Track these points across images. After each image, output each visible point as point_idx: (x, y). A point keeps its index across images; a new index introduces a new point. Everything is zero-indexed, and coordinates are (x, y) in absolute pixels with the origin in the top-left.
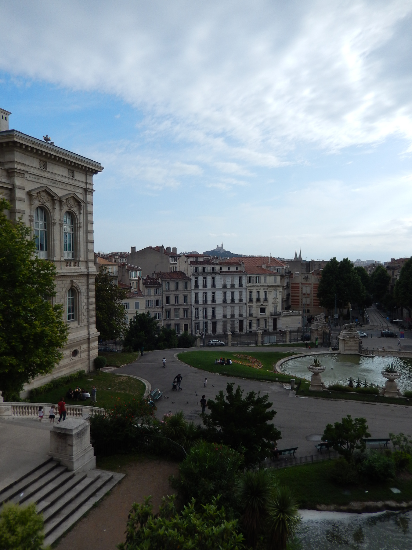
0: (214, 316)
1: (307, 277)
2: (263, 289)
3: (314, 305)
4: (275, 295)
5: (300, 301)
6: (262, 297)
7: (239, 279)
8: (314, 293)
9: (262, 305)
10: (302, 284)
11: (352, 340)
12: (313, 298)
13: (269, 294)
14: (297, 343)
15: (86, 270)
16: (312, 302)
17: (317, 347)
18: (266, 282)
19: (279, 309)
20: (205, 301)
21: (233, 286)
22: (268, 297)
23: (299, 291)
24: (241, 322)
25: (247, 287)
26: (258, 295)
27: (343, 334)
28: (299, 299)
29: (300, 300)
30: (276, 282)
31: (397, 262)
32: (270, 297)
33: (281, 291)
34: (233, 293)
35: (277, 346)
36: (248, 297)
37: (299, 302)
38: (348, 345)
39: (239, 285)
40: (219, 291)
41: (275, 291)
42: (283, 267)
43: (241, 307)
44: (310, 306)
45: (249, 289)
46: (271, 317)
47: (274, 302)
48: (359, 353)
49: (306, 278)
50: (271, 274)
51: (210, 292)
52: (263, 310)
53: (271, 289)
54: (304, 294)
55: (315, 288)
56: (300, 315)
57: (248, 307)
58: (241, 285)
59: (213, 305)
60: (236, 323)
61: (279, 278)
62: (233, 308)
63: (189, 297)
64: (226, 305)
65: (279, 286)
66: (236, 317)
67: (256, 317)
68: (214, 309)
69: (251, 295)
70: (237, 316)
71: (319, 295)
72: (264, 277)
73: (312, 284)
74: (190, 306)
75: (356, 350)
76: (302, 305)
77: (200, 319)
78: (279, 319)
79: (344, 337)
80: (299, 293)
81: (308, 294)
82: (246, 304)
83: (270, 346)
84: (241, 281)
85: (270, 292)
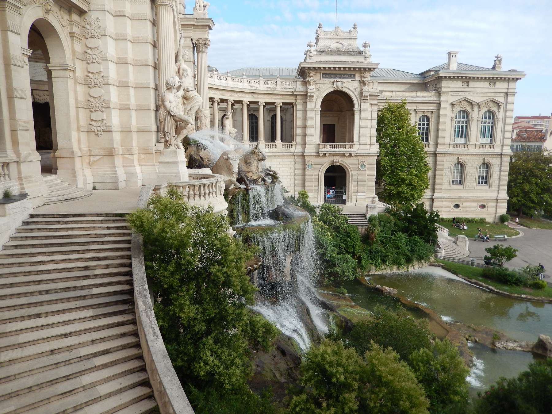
15: (500, 151)
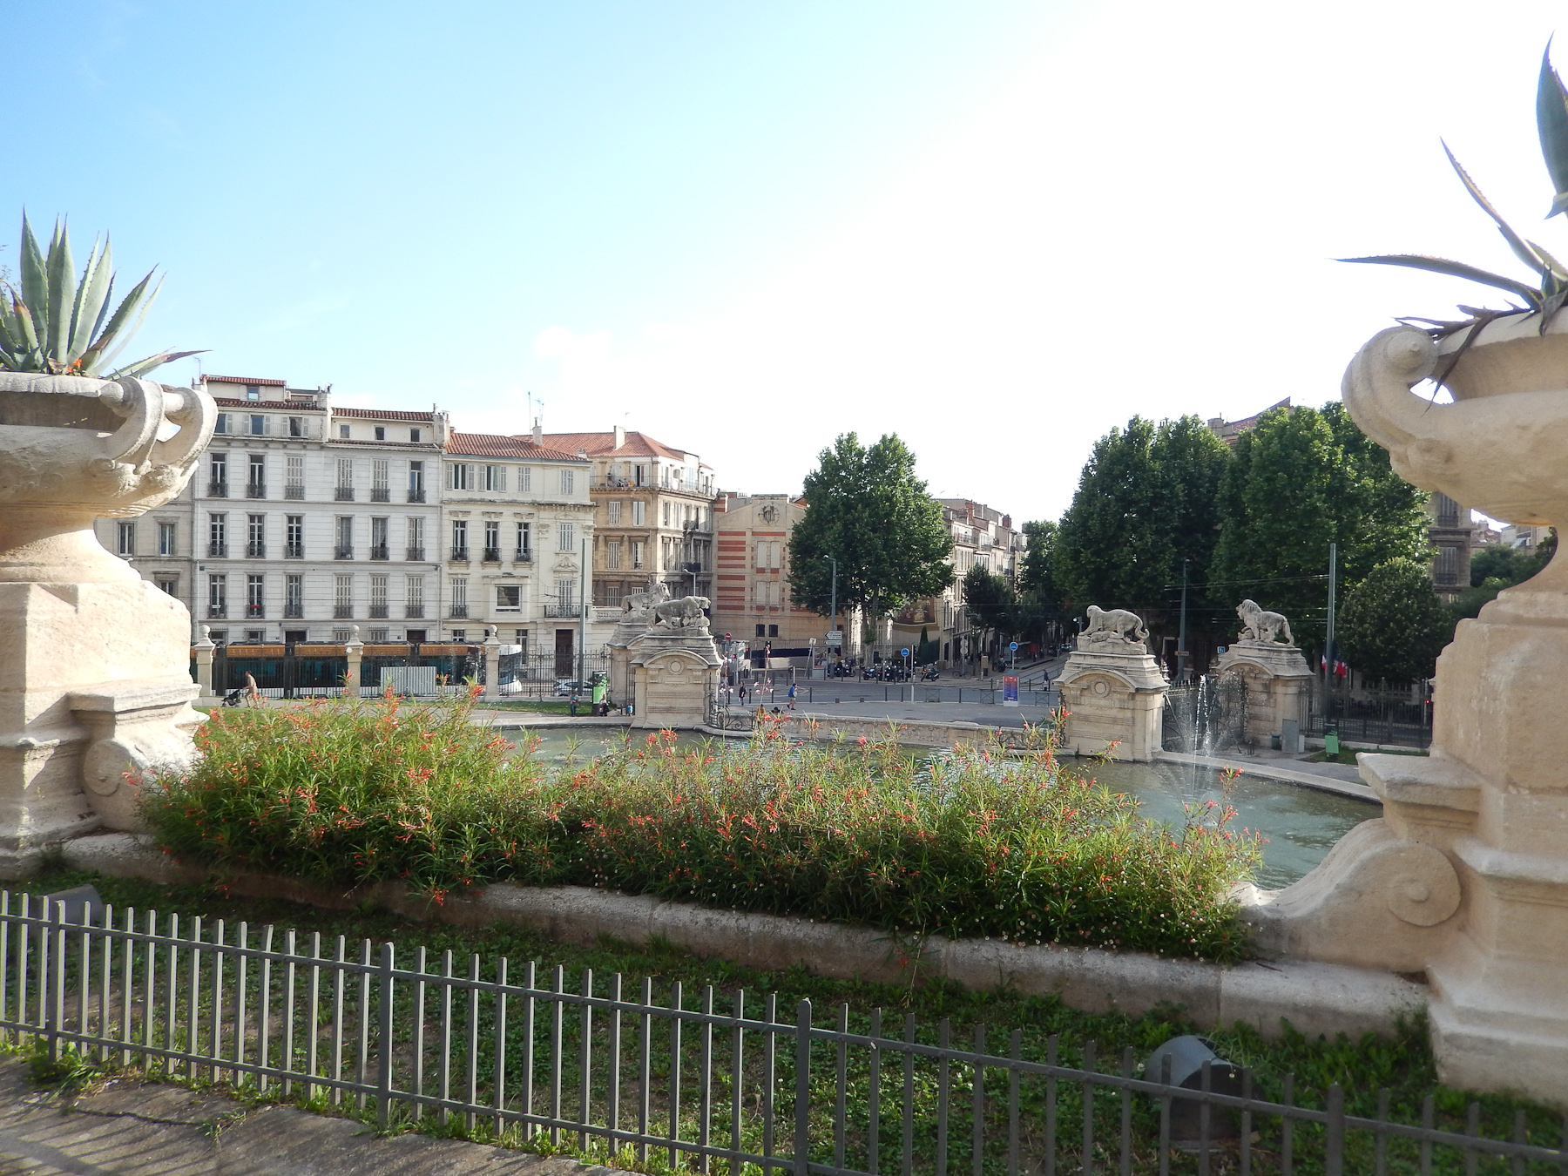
0: (294, 609)
2: (515, 514)
4: (565, 540)
5: (747, 594)
6: (508, 544)
7: (408, 469)
9: (509, 575)
10: (754, 534)
13: (541, 536)
14: (537, 699)
16: (787, 599)
18: (528, 489)
19: (582, 594)
20: (256, 548)
21: (380, 495)
22: (532, 544)
23: (743, 558)
24: (416, 638)
25: (442, 502)
26: (493, 536)
28: (743, 589)
29: (748, 590)
30: (571, 492)
32: (544, 547)
33: (589, 528)
34: (380, 523)
36: (449, 542)
38: (660, 688)
39: (410, 492)
40: (320, 513)
41: (563, 526)
43: (415, 581)
44: (779, 613)
45: (451, 513)
46: (545, 623)
47: (559, 568)
48: (705, 722)
49: (768, 514)
50: (549, 459)
51: (280, 512)
52: (511, 596)
53: (546, 516)
54: (761, 571)
57: (446, 581)
58: (416, 496)
59: (291, 566)
61: (582, 478)
62: (380, 581)
63: (182, 529)
64: (348, 569)
65: (580, 507)
66: (392, 616)
67: (479, 621)
68: (295, 580)
69: (459, 536)
70: (396, 611)
72: (519, 470)
73: (789, 534)
74: (187, 564)
75: (696, 710)
76: (752, 608)
77: (231, 617)
78: (580, 632)
79: (644, 656)
80: (743, 566)
81: (775, 571)
82: (437, 567)
84: (417, 480)
85: (544, 526)
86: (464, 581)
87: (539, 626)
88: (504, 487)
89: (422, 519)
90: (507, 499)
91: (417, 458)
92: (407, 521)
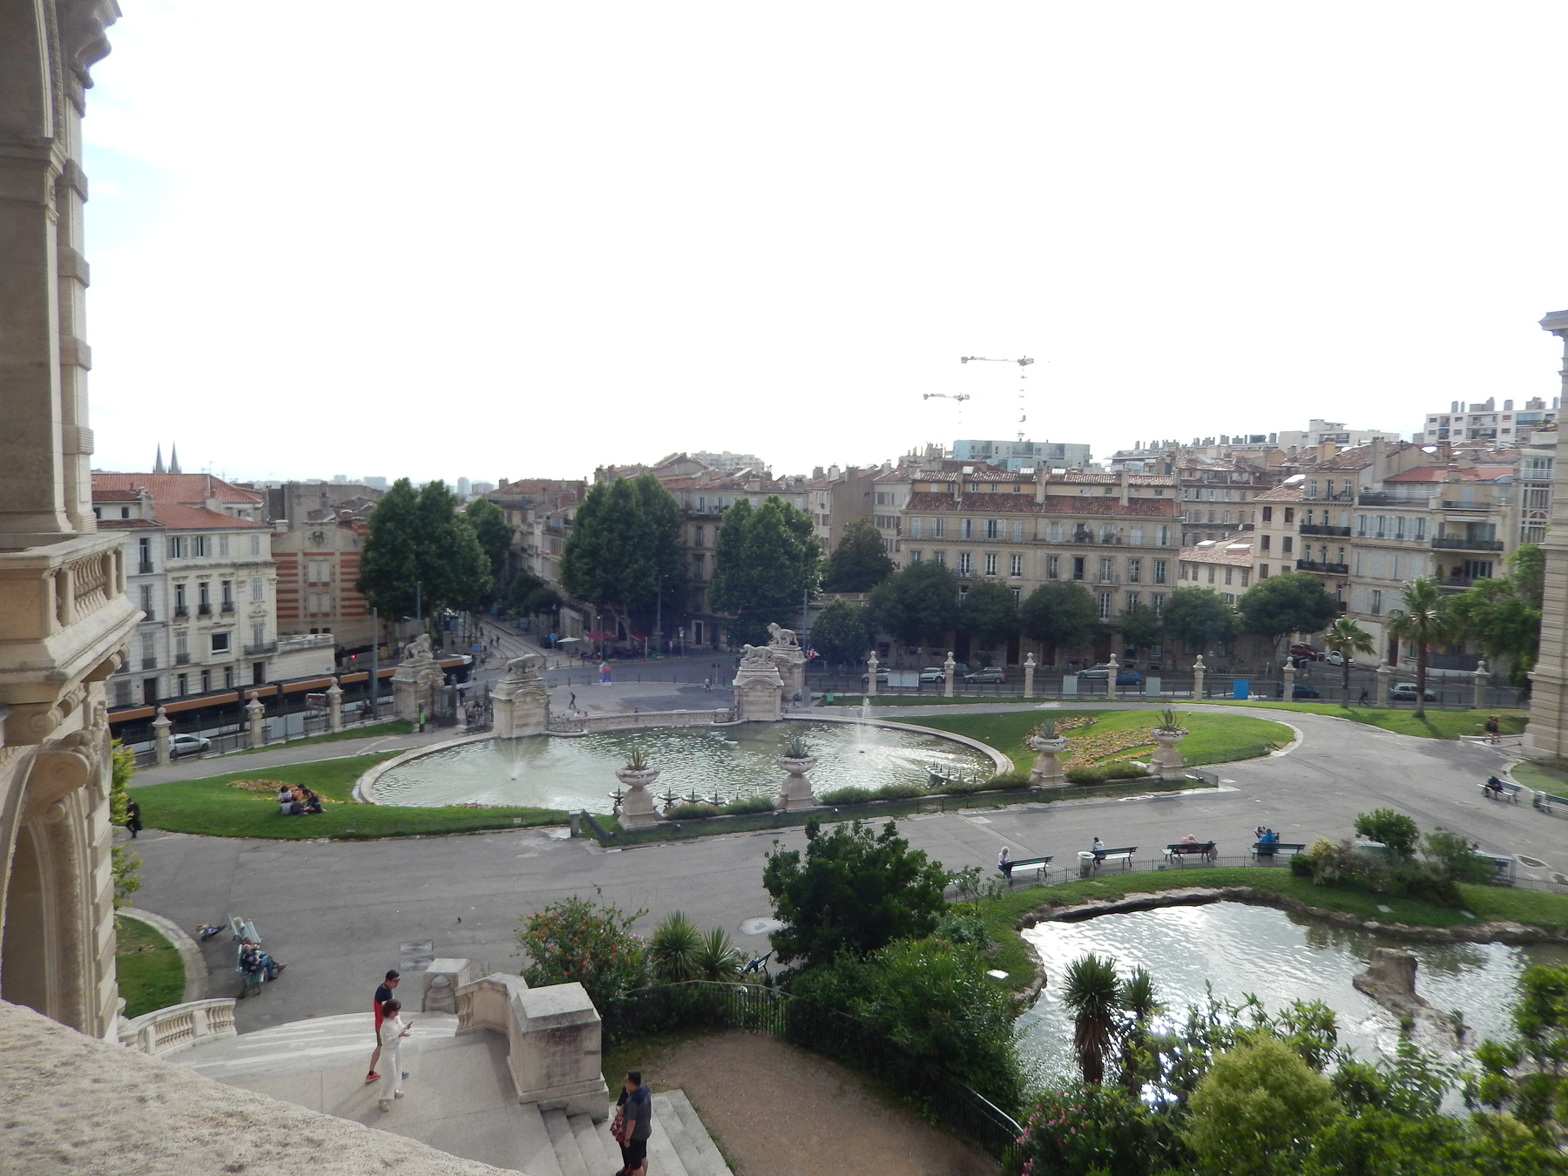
1: (322, 533)
2: (221, 575)
3: (343, 615)
4: (257, 591)
5: (301, 604)
6: (216, 600)
7: (138, 546)
8: (342, 580)
9: (218, 625)
10: (305, 554)
11: (529, 699)
12: (339, 594)
13: (240, 590)
14: (362, 726)
16: (338, 607)
17: (422, 729)
18: (227, 554)
19: (270, 634)
22: (234, 597)
23: (296, 575)
24: (150, 685)
25: (165, 570)
26: (204, 594)
27: (505, 687)
28: (296, 601)
29: (301, 601)
30: (258, 552)
31: (518, 490)
32: (242, 600)
33: (274, 580)
35: (307, 741)
36: (173, 603)
37: (296, 608)
38: (521, 713)
39: (141, 564)
41: (255, 581)
42: (257, 506)
43: (148, 638)
44: (331, 618)
45: (174, 579)
46: (246, 659)
47: (254, 615)
48: (547, 729)
49: (318, 538)
50: (241, 528)
52: (220, 642)
53: (243, 574)
54: (313, 585)
55: (344, 564)
56: (330, 646)
57: (172, 634)
58: (146, 566)
60: (134, 688)
61: (265, 541)
65: (266, 564)
66: (132, 670)
67: (197, 665)
69: (180, 597)
70: (135, 665)
71: (361, 586)
72: (221, 539)
73: (337, 554)
75: (538, 724)
76: (305, 616)
78: (270, 664)
79: (509, 694)
80: (296, 582)
81: (326, 584)
82: (165, 625)
83: (290, 744)
84: (145, 553)
85: (243, 582)
86: (184, 634)
87: (241, 663)
88: (210, 553)
89: (151, 585)
90: (213, 562)
91: (144, 535)
92: (139, 590)
